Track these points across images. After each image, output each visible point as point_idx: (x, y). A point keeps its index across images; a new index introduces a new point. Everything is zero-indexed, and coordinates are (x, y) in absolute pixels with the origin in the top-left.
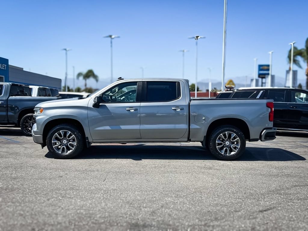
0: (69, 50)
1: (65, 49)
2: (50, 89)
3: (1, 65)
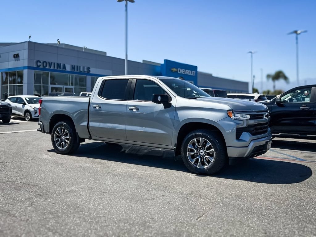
0: (254, 53)
1: (251, 52)
2: (215, 91)
3: (190, 71)
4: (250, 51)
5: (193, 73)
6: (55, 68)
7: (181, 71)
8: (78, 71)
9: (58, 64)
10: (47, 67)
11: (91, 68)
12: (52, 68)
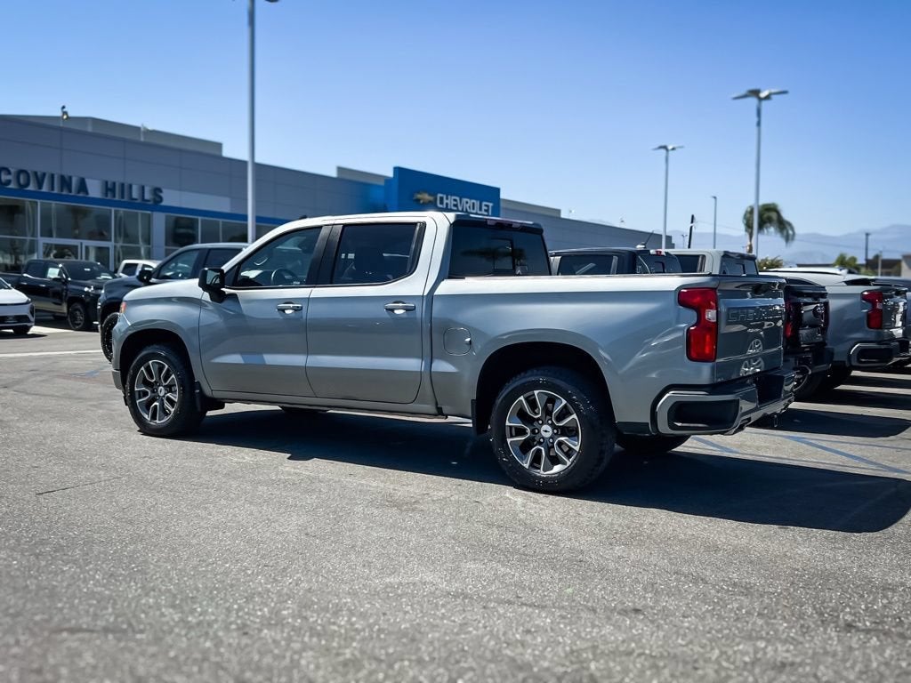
3: (477, 203)
4: (663, 144)
5: (484, 208)
6: (53, 189)
7: (445, 201)
8: (126, 199)
9: (62, 178)
10: (31, 187)
11: (164, 190)
12: (45, 189)
